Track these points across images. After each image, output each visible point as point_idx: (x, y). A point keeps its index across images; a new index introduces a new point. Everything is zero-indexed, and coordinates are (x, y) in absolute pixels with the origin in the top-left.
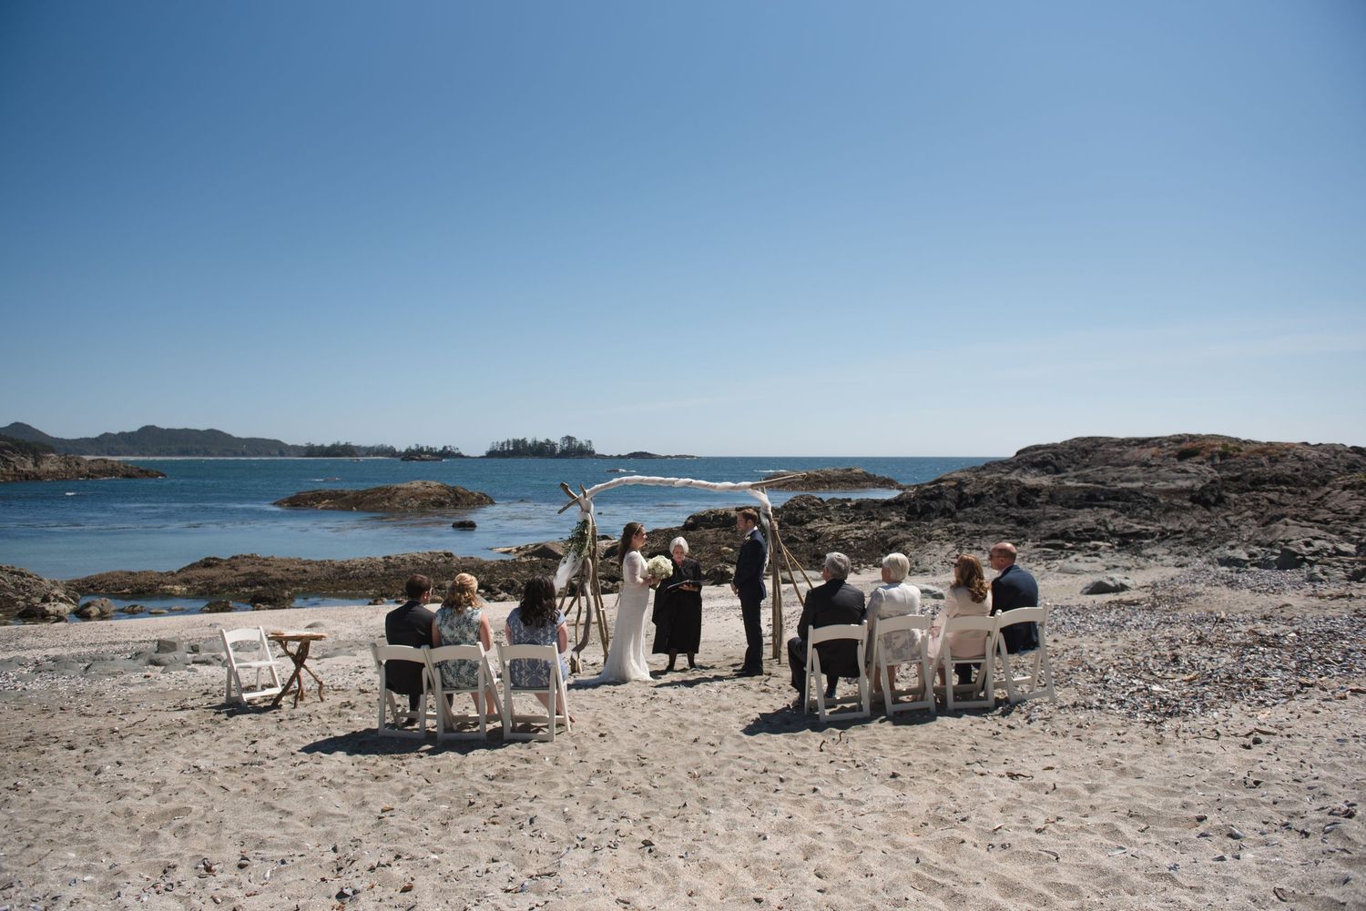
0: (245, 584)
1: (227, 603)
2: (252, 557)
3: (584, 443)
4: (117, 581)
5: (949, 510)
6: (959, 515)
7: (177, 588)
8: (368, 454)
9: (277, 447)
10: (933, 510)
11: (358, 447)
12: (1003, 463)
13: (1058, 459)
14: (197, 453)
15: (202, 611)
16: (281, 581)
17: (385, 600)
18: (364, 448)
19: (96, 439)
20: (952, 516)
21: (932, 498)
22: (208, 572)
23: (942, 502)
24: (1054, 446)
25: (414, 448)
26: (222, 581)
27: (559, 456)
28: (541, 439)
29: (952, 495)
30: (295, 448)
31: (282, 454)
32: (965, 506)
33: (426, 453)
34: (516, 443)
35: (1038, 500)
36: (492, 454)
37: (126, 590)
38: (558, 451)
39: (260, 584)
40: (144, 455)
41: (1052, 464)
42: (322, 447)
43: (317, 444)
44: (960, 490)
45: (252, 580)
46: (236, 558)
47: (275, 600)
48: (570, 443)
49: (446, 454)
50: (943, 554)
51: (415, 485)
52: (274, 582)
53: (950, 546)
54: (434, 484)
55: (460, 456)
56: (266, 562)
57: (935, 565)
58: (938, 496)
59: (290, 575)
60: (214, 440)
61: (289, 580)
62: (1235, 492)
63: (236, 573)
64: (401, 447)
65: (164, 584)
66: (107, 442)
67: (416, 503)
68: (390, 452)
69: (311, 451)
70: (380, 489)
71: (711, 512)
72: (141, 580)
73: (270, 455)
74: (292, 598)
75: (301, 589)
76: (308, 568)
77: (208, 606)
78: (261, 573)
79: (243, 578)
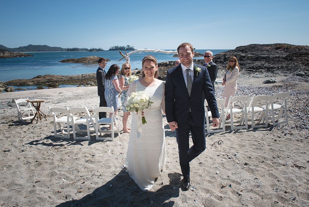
0: (47, 82)
1: (42, 87)
2: (49, 75)
3: (132, 47)
4: (16, 82)
5: (222, 62)
6: (225, 63)
7: (30, 83)
8: (81, 50)
9: (60, 49)
10: (218, 62)
11: (79, 49)
12: (233, 50)
13: (246, 49)
14: (42, 51)
15: (36, 89)
16: (56, 81)
17: (81, 85)
18: (81, 49)
19: (18, 48)
20: (223, 63)
21: (218, 59)
22: (39, 79)
23: (220, 60)
24: (245, 46)
25: (92, 48)
26: (41, 81)
27: (126, 50)
28: (122, 46)
29: (223, 58)
30: (64, 49)
31: (61, 51)
32: (226, 61)
33: (95, 50)
34: (116, 47)
35: (245, 59)
36: (110, 50)
37: (18, 84)
38: (126, 49)
39: (51, 82)
40: (30, 52)
41: (245, 51)
42: (70, 49)
43: (69, 48)
44: (225, 56)
45: (49, 81)
46: (45, 75)
47: (54, 86)
48: (129, 47)
49: (99, 50)
50: (222, 73)
51: (91, 57)
52: (54, 81)
53: (224, 71)
54: (96, 57)
55: (103, 50)
56: (53, 76)
57: (220, 75)
58: (220, 58)
59: (58, 79)
60: (45, 47)
61: (58, 81)
62: (295, 57)
63: (45, 79)
64: (89, 49)
65: (28, 82)
66: (21, 49)
67: (92, 61)
68: (87, 50)
69: (68, 50)
70: (83, 58)
71: (162, 63)
72: (22, 81)
73: (59, 51)
74: (58, 85)
75: (61, 83)
76: (63, 78)
77: (37, 88)
78: (51, 79)
79: (47, 80)
